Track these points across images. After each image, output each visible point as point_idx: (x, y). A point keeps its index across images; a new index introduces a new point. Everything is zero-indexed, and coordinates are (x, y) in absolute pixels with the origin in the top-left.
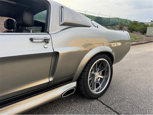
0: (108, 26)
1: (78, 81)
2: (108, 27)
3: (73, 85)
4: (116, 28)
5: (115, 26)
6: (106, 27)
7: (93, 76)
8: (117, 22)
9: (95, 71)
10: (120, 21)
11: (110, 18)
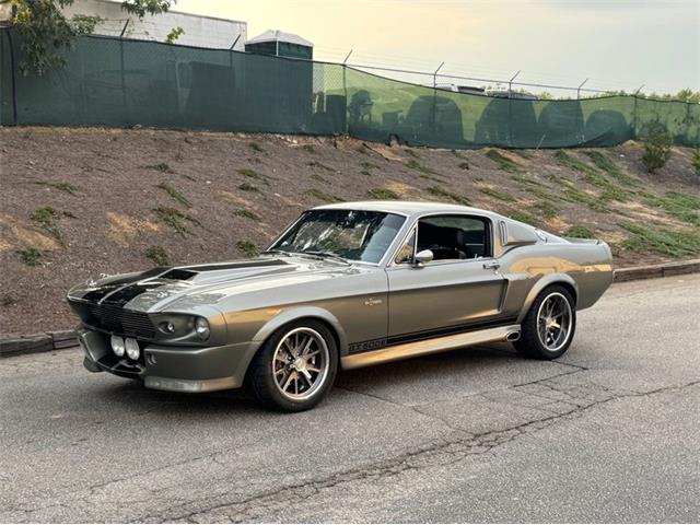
0: (568, 152)
1: (523, 324)
2: (567, 157)
3: (516, 328)
4: (619, 164)
5: (616, 149)
6: (557, 155)
7: (543, 322)
8: (629, 120)
9: (546, 315)
10: (646, 117)
11: (578, 101)
